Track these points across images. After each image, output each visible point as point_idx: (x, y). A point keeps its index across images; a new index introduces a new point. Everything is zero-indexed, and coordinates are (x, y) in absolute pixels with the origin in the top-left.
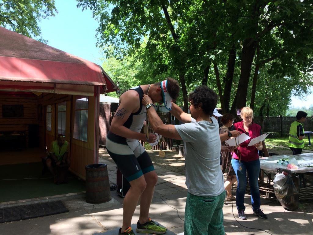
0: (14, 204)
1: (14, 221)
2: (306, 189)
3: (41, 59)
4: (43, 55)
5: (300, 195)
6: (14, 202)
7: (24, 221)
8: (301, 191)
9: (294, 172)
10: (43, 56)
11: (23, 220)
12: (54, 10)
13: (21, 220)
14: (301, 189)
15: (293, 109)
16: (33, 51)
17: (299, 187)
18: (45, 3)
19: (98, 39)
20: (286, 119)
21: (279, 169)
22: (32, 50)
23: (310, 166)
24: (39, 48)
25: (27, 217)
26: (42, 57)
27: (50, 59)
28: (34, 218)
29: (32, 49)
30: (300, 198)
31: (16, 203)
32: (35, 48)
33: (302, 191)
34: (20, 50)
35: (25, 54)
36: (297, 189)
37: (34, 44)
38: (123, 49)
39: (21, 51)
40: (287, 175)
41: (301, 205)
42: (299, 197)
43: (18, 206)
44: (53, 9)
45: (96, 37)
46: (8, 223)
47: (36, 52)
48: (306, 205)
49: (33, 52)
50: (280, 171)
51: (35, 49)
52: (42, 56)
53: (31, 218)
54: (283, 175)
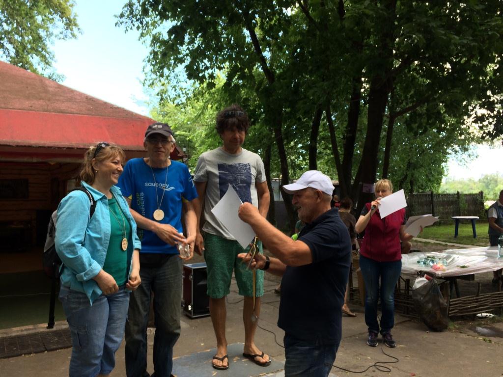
0: (32, 329)
1: (36, 353)
2: (460, 300)
3: (71, 113)
4: (74, 106)
5: (450, 309)
6: (31, 327)
7: (50, 353)
8: (452, 303)
9: (440, 276)
10: (74, 109)
11: (48, 351)
12: (75, 29)
13: (46, 352)
14: (451, 300)
15: (453, 180)
16: (58, 100)
17: (449, 297)
18: (62, 18)
19: (146, 74)
20: (439, 198)
21: (421, 272)
22: (56, 100)
23: (463, 267)
24: (66, 95)
25: (55, 347)
26: (72, 110)
27: (84, 113)
28: (65, 348)
29: (57, 98)
30: (450, 314)
31: (35, 329)
32: (61, 96)
33: (454, 303)
34: (40, 99)
35: (48, 106)
36: (446, 301)
37: (59, 89)
38: (185, 89)
39: (41, 101)
40: (430, 279)
41: (452, 323)
42: (450, 312)
43: (38, 333)
44: (74, 27)
45: (144, 71)
46: (27, 356)
47: (63, 102)
48: (460, 324)
49: (59, 103)
50: (421, 274)
51: (61, 98)
52: (72, 108)
53: (61, 348)
54: (425, 279)
